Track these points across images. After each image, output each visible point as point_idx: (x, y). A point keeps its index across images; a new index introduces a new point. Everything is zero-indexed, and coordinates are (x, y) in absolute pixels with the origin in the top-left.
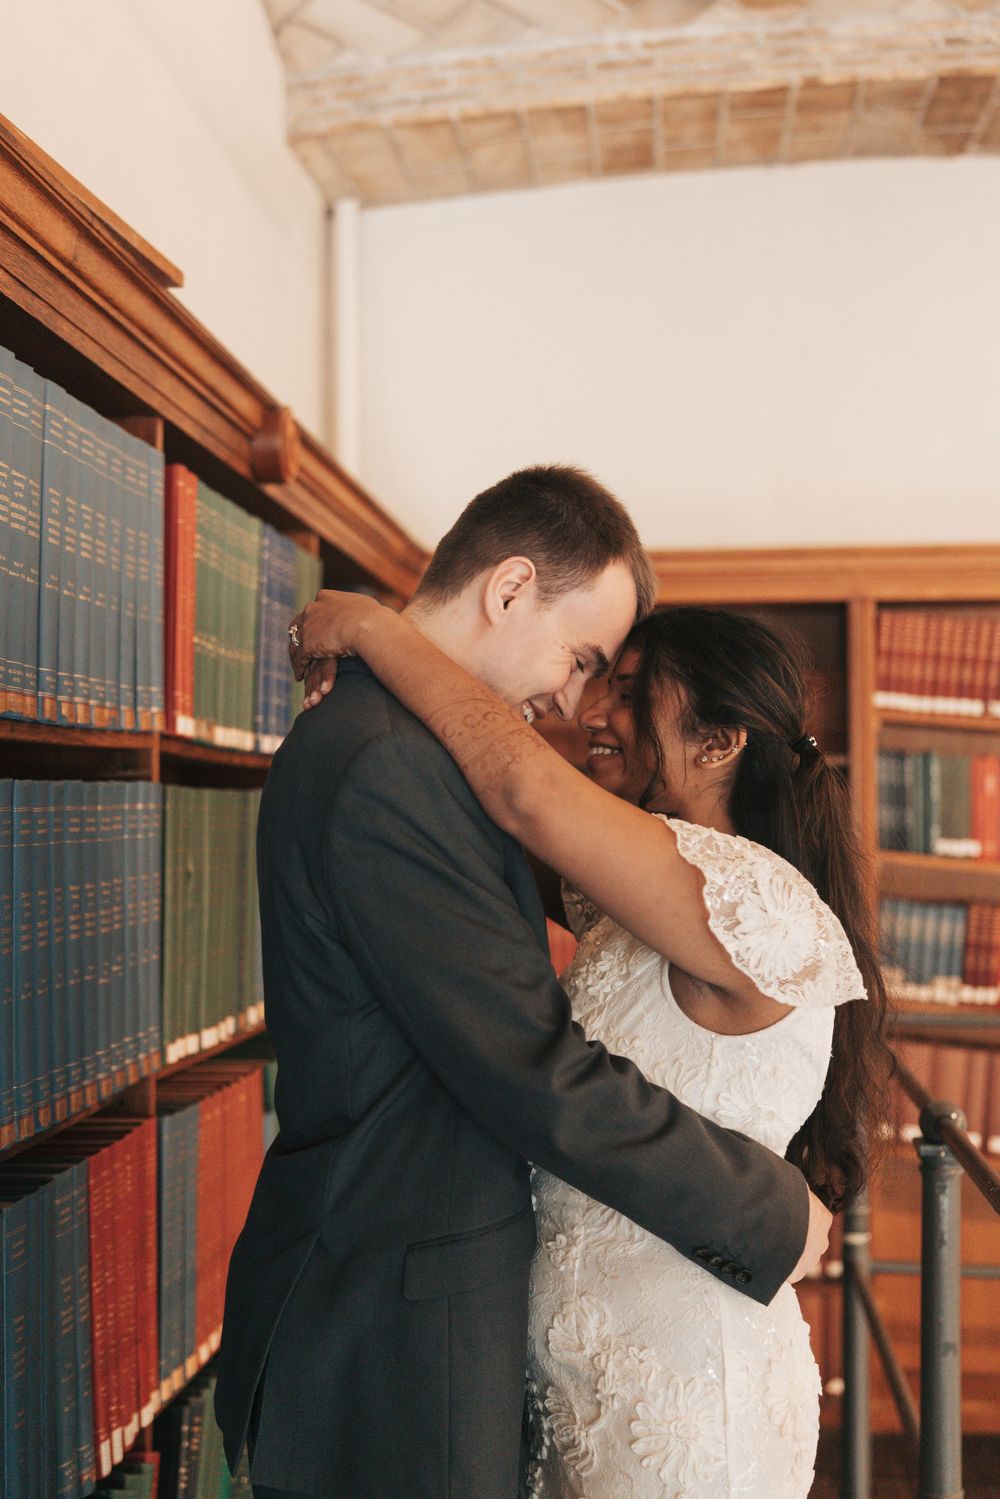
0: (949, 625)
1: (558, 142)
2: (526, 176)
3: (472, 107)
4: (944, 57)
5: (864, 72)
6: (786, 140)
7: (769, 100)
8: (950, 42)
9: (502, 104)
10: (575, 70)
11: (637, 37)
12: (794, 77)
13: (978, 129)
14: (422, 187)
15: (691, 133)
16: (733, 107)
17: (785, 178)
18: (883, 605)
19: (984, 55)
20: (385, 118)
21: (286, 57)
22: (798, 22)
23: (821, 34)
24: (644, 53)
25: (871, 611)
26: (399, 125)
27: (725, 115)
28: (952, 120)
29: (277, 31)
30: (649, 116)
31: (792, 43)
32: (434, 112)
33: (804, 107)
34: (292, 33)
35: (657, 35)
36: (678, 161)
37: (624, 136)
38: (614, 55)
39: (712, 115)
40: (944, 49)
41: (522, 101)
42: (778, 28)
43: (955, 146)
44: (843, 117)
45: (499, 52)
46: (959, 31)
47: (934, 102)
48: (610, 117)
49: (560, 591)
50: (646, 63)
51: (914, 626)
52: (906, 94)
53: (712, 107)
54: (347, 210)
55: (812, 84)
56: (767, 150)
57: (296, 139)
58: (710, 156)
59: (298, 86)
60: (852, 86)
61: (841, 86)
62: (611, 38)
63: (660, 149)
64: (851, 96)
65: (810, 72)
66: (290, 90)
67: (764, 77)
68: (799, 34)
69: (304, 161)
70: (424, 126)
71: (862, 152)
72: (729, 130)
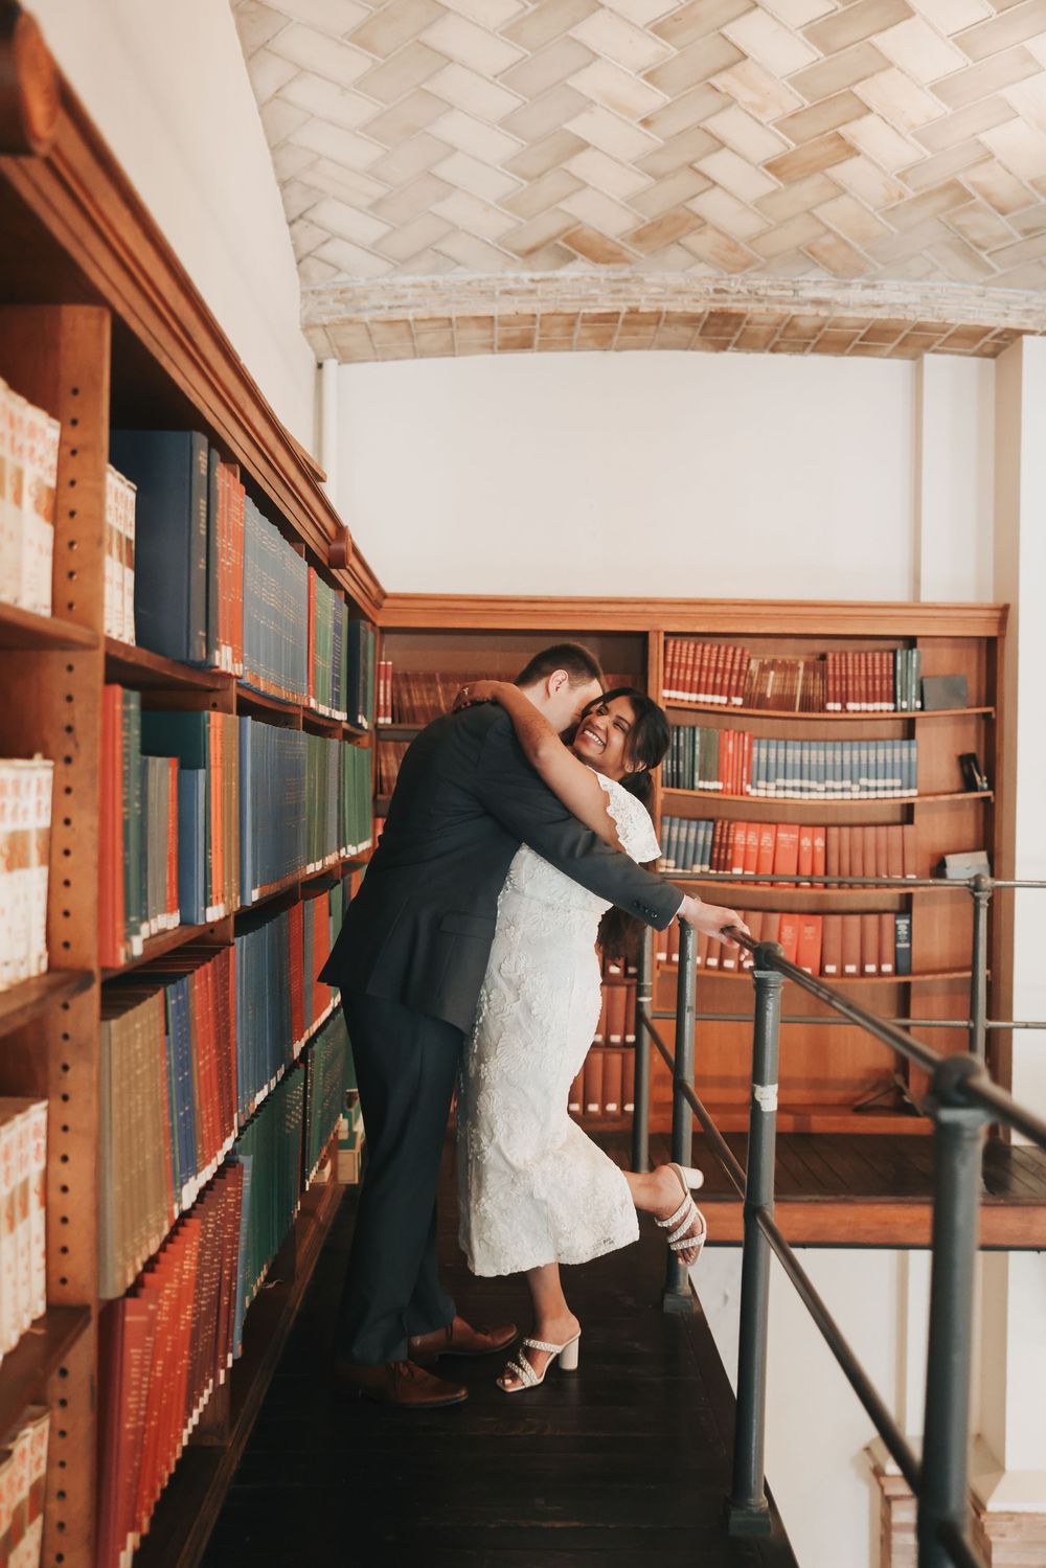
0: (709, 649)
1: (475, 334)
2: (450, 350)
3: (422, 313)
4: (714, 300)
5: (665, 307)
6: (616, 338)
7: (609, 318)
8: (717, 291)
9: (441, 313)
10: (487, 294)
11: (526, 275)
12: (623, 308)
13: (734, 339)
14: (381, 354)
15: (557, 333)
16: (583, 321)
17: (612, 356)
18: (667, 634)
19: (738, 301)
20: (366, 317)
21: (304, 276)
22: (626, 273)
23: (640, 281)
24: (532, 286)
25: (662, 637)
26: (374, 321)
27: (579, 324)
28: (718, 334)
29: (299, 262)
30: (533, 323)
31: (623, 286)
32: (397, 315)
33: (625, 322)
34: (309, 261)
35: (538, 275)
36: (547, 345)
37: (515, 332)
38: (512, 286)
39: (572, 324)
40: (713, 296)
41: (454, 312)
42: (613, 276)
43: (722, 347)
44: (653, 328)
45: (439, 279)
46: (723, 285)
47: (706, 324)
48: (506, 322)
49: (577, 685)
50: (532, 292)
51: (688, 646)
52: (691, 320)
53: (571, 321)
54: (331, 365)
55: (633, 311)
56: (604, 343)
57: (307, 327)
58: (568, 344)
59: (310, 293)
60: (658, 315)
61: (651, 313)
62: (511, 274)
63: (537, 339)
64: (657, 318)
65: (633, 304)
66: (304, 294)
67: (605, 306)
68: (626, 280)
69: (309, 339)
70: (390, 323)
71: (663, 346)
72: (580, 331)
